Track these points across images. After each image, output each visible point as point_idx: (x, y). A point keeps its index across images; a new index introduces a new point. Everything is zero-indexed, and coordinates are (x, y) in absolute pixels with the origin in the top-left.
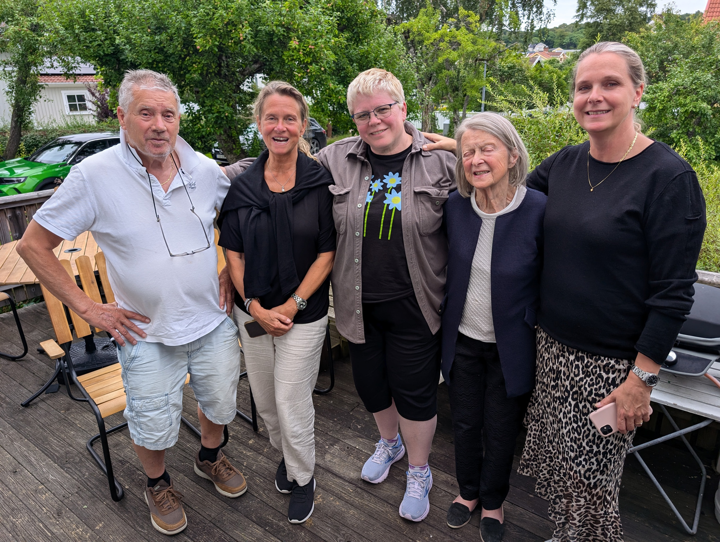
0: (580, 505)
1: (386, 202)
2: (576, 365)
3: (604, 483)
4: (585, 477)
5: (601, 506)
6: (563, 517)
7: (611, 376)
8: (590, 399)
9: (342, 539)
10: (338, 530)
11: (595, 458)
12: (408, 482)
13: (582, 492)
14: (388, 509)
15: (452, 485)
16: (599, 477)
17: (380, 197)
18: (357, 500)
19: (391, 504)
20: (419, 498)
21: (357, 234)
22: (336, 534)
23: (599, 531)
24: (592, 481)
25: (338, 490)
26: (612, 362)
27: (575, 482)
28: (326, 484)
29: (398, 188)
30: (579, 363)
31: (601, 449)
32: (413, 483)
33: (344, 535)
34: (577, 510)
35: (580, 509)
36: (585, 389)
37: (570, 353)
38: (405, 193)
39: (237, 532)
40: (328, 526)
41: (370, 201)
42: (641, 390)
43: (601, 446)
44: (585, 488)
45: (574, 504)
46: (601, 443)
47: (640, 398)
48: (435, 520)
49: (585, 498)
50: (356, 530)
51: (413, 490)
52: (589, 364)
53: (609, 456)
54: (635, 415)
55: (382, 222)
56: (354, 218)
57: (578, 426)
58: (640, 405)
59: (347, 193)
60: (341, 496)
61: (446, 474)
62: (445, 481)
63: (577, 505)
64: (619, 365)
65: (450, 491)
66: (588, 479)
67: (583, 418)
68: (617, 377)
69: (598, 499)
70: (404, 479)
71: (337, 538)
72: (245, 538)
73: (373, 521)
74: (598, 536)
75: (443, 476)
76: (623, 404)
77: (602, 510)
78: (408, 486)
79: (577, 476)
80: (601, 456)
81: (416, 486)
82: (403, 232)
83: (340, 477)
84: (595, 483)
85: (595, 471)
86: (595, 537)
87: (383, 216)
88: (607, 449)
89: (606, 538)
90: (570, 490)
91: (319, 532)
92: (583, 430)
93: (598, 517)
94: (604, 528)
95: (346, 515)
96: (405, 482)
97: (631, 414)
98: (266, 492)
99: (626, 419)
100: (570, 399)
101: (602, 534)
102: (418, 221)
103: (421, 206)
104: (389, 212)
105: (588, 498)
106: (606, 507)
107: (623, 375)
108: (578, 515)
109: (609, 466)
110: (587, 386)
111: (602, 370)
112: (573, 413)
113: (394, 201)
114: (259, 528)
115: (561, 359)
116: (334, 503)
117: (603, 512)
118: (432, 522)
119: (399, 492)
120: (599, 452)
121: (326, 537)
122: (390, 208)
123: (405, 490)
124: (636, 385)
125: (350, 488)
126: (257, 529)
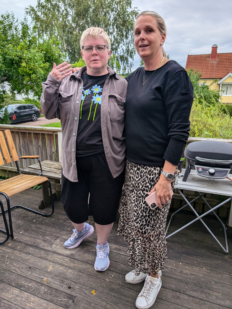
0: (139, 244)
1: (93, 100)
2: (137, 172)
3: (149, 231)
4: (140, 229)
5: (147, 243)
6: (131, 251)
7: (152, 177)
8: (142, 189)
9: (66, 286)
10: (63, 282)
11: (144, 219)
12: (97, 251)
13: (139, 236)
14: (89, 266)
15: (119, 249)
16: (147, 228)
17: (89, 97)
18: (72, 265)
19: (90, 264)
20: (104, 258)
21: (76, 118)
22: (62, 284)
23: (147, 256)
24: (144, 230)
25: (61, 261)
26: (153, 169)
27: (136, 232)
28: (54, 259)
29: (100, 94)
30: (139, 171)
31: (147, 214)
32: (100, 252)
33: (66, 284)
34: (137, 247)
35: (138, 246)
36: (141, 184)
37: (135, 167)
38: (104, 96)
39: (3, 294)
40: (57, 281)
41: (83, 100)
42: (166, 182)
43: (147, 212)
44: (140, 234)
45: (136, 243)
46: (147, 211)
47: (165, 186)
48: (113, 267)
49: (140, 239)
50: (73, 280)
51: (100, 255)
52: (142, 171)
53: (151, 217)
54: (164, 195)
55: (90, 111)
56: (75, 110)
57: (138, 204)
58: (166, 190)
59: (71, 96)
60: (63, 264)
61: (115, 245)
62: (115, 248)
63: (137, 244)
64: (156, 170)
65: (118, 252)
66: (142, 229)
67: (139, 199)
68: (154, 177)
69: (146, 239)
70: (95, 251)
71: (63, 286)
72: (8, 296)
73: (81, 274)
74: (146, 258)
75: (114, 246)
76: (158, 190)
77: (148, 245)
78: (97, 253)
79: (136, 229)
80: (147, 217)
81: (102, 252)
82: (101, 116)
83: (62, 255)
84: (145, 231)
85: (145, 225)
86: (145, 259)
87: (91, 107)
88: (150, 214)
89: (150, 258)
90: (134, 237)
91: (52, 285)
92: (139, 205)
93: (146, 248)
94: (149, 254)
95: (67, 274)
96: (96, 252)
97: (162, 195)
98: (20, 269)
99: (160, 197)
100: (135, 190)
101: (148, 257)
102: (110, 111)
103: (112, 104)
104: (94, 105)
105: (142, 239)
106: (150, 243)
107: (157, 176)
108: (138, 249)
109: (151, 222)
110: (141, 183)
111: (148, 174)
112: (136, 197)
113: (97, 100)
114: (17, 289)
115: (131, 171)
116: (59, 268)
117: (148, 246)
118: (112, 269)
119: (93, 257)
120: (146, 215)
121: (56, 287)
122: (95, 103)
123: (96, 256)
124: (163, 180)
125: (67, 259)
126: (16, 290)
